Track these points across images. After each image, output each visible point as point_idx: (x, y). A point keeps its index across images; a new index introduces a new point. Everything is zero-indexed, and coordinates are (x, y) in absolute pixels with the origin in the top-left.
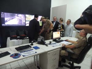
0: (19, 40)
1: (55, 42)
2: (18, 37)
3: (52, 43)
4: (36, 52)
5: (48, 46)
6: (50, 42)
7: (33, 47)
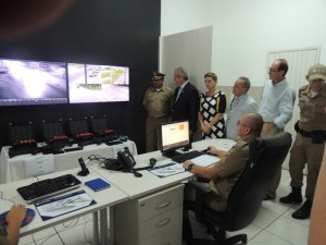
0: (40, 155)
1: (169, 161)
2: (39, 145)
3: (157, 165)
4: (93, 202)
5: (140, 176)
6: (153, 161)
7: (87, 184)
